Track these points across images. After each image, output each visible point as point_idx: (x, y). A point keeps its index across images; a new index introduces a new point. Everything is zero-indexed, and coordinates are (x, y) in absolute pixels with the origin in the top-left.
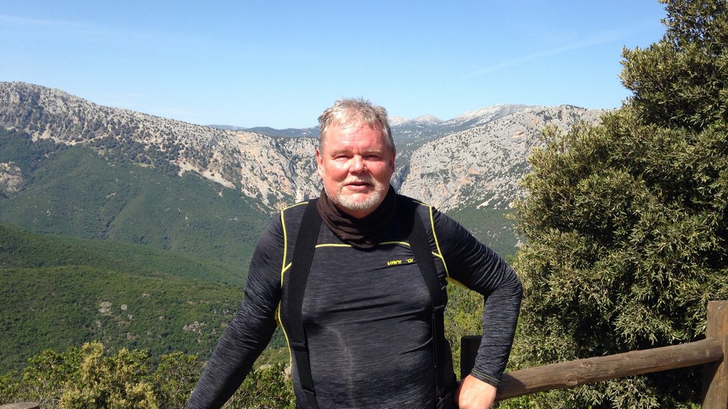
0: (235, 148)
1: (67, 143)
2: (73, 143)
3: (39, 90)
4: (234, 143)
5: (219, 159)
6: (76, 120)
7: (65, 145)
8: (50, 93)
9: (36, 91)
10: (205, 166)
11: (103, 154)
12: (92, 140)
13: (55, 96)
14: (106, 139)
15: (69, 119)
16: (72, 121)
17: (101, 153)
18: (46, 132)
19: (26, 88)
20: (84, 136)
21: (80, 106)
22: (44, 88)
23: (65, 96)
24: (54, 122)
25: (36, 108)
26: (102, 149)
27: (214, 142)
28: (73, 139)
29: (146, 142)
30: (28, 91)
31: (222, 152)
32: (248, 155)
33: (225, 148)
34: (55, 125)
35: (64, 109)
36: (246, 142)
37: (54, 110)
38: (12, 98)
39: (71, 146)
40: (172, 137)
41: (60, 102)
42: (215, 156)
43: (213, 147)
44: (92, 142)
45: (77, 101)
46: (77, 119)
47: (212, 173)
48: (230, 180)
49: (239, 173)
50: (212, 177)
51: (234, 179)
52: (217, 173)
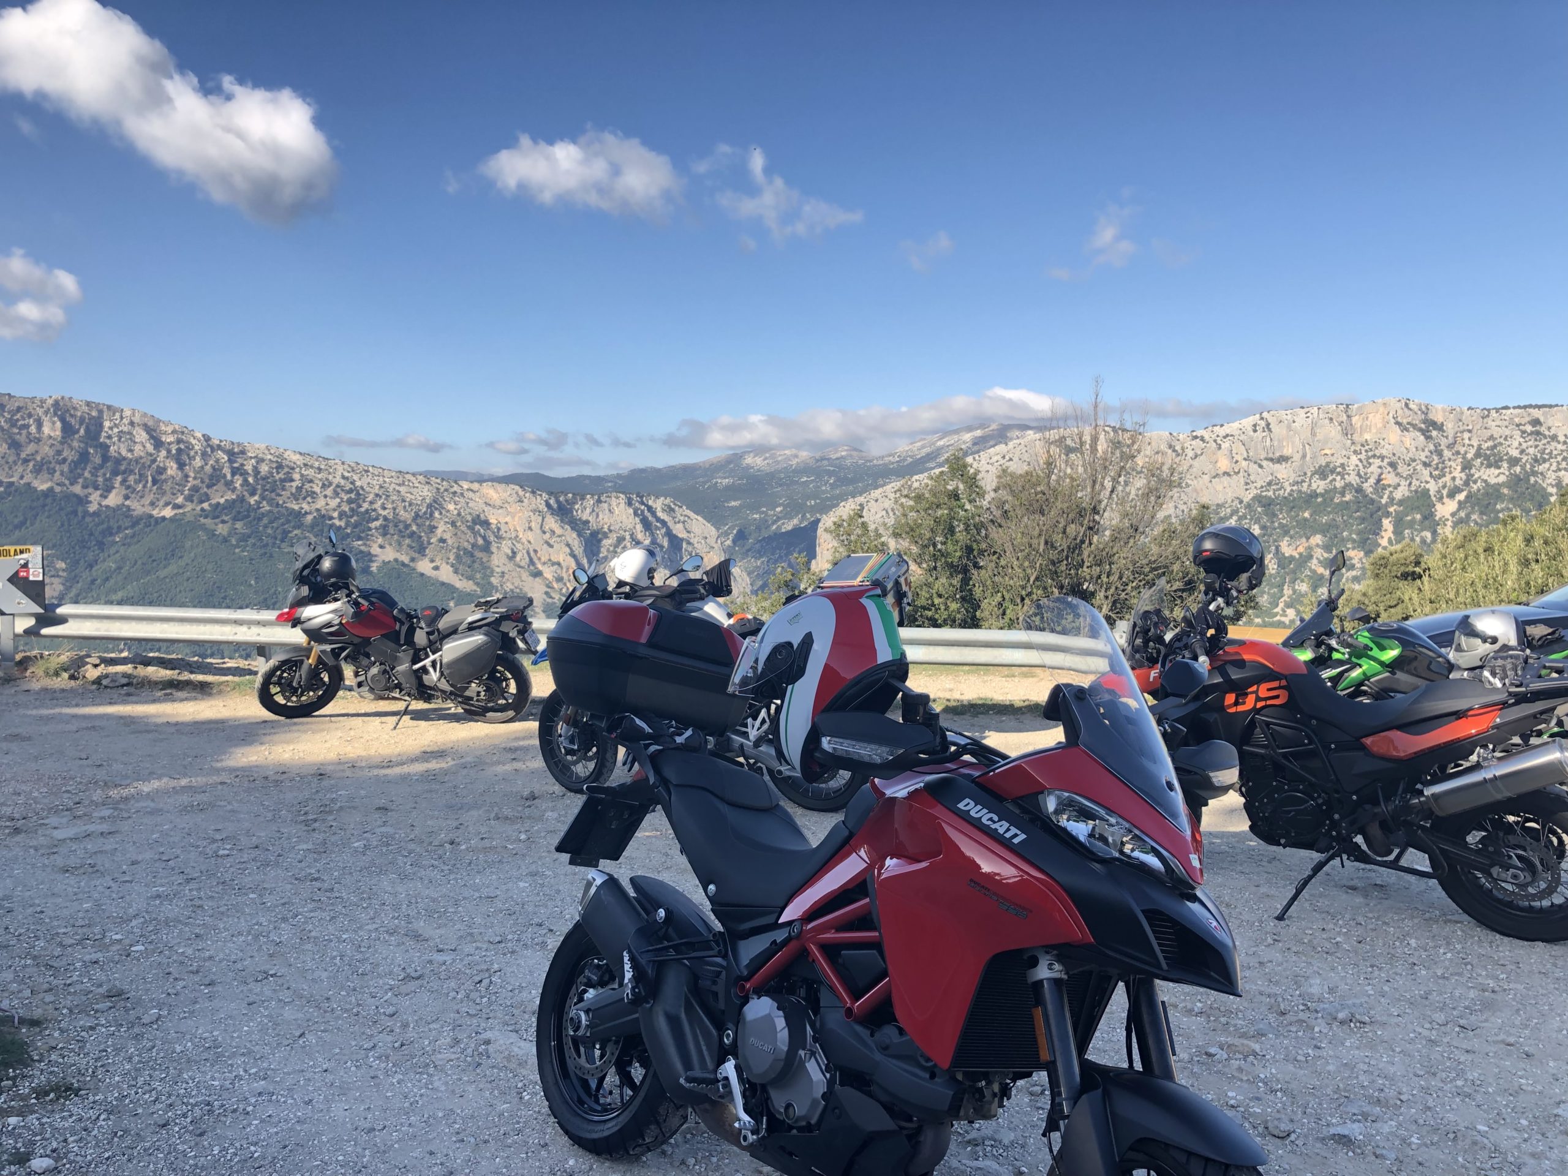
0: (478, 516)
1: (155, 513)
2: (168, 512)
3: (101, 412)
4: (477, 505)
5: (447, 536)
6: (172, 469)
7: (151, 516)
8: (122, 418)
9: (94, 413)
10: (421, 550)
11: (225, 533)
12: (206, 505)
13: (132, 423)
14: (230, 504)
15: (158, 466)
16: (165, 469)
17: (222, 529)
18: (114, 492)
19: (75, 409)
20: (189, 499)
21: (179, 441)
22: (109, 407)
23: (150, 423)
24: (132, 472)
25: (96, 447)
26: (223, 522)
27: (435, 504)
28: (167, 504)
29: (305, 506)
30: (79, 414)
31: (453, 524)
32: (503, 528)
33: (459, 514)
34: (131, 478)
35: (150, 448)
36: (498, 503)
37: (131, 451)
38: (46, 430)
39: (164, 518)
40: (357, 495)
41: (141, 436)
42: (439, 532)
43: (437, 514)
44: (203, 510)
45: (174, 432)
46: (175, 466)
47: (434, 564)
48: (469, 578)
49: (487, 564)
50: (435, 572)
51: (478, 576)
52: (444, 564)
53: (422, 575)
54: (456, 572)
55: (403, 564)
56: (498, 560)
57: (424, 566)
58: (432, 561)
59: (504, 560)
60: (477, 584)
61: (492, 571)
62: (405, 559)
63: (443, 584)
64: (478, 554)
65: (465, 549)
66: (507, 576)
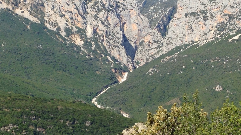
10: (16, 5)
47: (22, 11)
48: (35, 17)
49: (43, 11)
50: (22, 14)
51: (39, 16)
52: (26, 11)
53: (17, 15)
54: (30, 14)
55: (10, 10)
56: (48, 10)
57: (18, 11)
58: (21, 9)
59: (50, 10)
60: (39, 19)
61: (45, 14)
62: (10, 8)
63: (25, 19)
64: (39, 7)
65: (34, 5)
66: (51, 16)
